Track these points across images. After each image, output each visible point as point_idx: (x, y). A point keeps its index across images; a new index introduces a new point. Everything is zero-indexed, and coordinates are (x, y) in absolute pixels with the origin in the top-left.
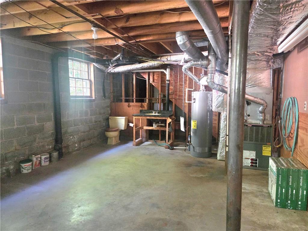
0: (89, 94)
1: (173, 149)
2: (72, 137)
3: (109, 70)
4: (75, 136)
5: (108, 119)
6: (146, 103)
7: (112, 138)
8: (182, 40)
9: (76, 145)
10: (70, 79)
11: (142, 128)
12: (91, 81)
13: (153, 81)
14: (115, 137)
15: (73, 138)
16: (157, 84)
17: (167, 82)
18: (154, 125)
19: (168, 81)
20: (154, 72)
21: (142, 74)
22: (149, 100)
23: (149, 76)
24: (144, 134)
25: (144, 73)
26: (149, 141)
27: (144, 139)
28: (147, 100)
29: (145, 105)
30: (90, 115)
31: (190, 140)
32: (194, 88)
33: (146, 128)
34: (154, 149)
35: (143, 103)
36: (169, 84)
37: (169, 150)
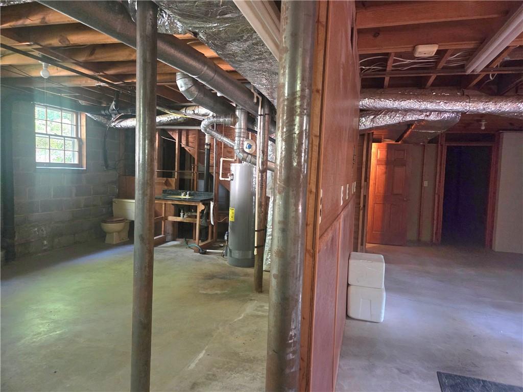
0: (76, 162)
1: (205, 253)
2: (36, 229)
3: (113, 124)
4: (43, 228)
5: (110, 203)
6: (174, 179)
7: (113, 233)
8: (183, 85)
9: (45, 242)
10: (36, 135)
11: (166, 219)
12: (80, 140)
13: (187, 144)
14: (119, 232)
15: (38, 231)
16: (192, 149)
17: (206, 147)
18: (182, 214)
19: (207, 145)
20: (188, 131)
21: (170, 133)
22: (180, 174)
23: (181, 137)
24: (170, 229)
25: (173, 130)
26: (177, 239)
27: (169, 237)
28: (176, 173)
29: (173, 181)
30: (76, 195)
31: (228, 238)
32: (235, 158)
33: (171, 218)
34: (175, 252)
35: (169, 179)
36: (209, 150)
37: (199, 254)
